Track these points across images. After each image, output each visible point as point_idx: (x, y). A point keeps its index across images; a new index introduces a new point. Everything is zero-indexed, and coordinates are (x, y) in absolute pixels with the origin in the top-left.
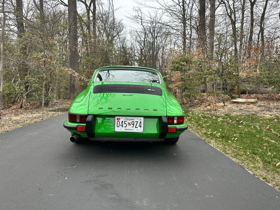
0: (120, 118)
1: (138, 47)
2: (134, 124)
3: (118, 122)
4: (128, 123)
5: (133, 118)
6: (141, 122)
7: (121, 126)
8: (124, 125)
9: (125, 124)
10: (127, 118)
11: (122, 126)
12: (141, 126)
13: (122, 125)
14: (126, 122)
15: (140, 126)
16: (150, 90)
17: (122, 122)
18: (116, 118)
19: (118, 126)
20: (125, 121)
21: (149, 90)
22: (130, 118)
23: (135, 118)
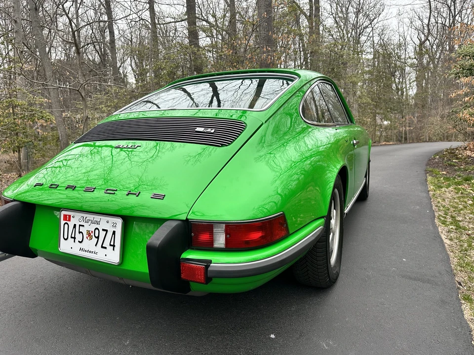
0: (70, 216)
1: (413, 39)
2: (98, 238)
3: (66, 226)
4: (86, 232)
5: (97, 218)
6: (114, 233)
7: (71, 237)
8: (79, 237)
9: (80, 232)
10: (85, 215)
11: (74, 238)
12: (114, 246)
13: (73, 236)
14: (82, 229)
15: (112, 244)
16: (201, 129)
17: (75, 226)
18: (63, 213)
19: (66, 237)
20: (80, 225)
21: (198, 129)
22: (90, 217)
23: (102, 217)
